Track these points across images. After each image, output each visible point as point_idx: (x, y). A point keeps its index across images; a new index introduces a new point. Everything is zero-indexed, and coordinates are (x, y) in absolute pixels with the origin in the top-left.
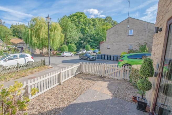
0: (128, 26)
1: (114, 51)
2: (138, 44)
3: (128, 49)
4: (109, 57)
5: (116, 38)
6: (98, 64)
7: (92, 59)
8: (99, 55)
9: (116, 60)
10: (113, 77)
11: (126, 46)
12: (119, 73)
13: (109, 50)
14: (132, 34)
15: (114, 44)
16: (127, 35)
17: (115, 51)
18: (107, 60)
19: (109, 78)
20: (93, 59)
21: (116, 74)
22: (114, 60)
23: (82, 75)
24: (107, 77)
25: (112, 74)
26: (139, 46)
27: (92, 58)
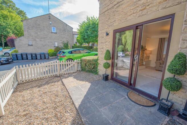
0: (51, 23)
1: (38, 48)
2: (62, 41)
3: (54, 46)
4: (34, 55)
5: (39, 33)
6: (26, 66)
7: (6, 61)
8: (16, 55)
9: (44, 58)
10: (69, 72)
11: (51, 43)
12: (74, 66)
13: (32, 47)
14: (55, 32)
15: (36, 40)
16: (51, 31)
17: (40, 48)
18: (32, 60)
19: (66, 74)
20: (8, 61)
21: (71, 68)
22: (41, 59)
23: (26, 84)
24: (63, 74)
25: (68, 69)
26: (63, 44)
27: (4, 60)
